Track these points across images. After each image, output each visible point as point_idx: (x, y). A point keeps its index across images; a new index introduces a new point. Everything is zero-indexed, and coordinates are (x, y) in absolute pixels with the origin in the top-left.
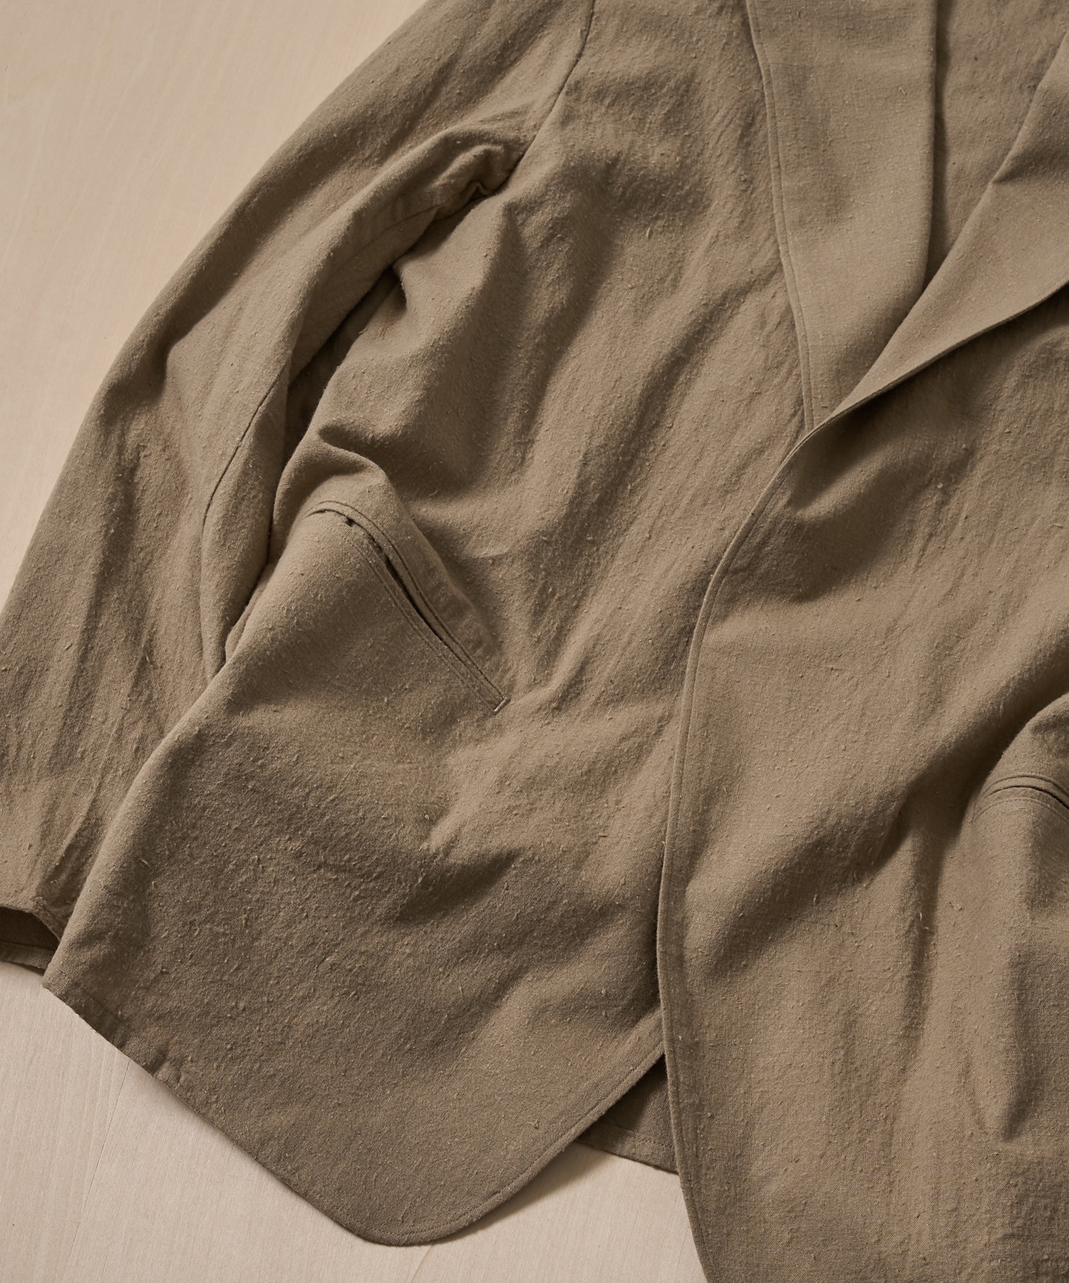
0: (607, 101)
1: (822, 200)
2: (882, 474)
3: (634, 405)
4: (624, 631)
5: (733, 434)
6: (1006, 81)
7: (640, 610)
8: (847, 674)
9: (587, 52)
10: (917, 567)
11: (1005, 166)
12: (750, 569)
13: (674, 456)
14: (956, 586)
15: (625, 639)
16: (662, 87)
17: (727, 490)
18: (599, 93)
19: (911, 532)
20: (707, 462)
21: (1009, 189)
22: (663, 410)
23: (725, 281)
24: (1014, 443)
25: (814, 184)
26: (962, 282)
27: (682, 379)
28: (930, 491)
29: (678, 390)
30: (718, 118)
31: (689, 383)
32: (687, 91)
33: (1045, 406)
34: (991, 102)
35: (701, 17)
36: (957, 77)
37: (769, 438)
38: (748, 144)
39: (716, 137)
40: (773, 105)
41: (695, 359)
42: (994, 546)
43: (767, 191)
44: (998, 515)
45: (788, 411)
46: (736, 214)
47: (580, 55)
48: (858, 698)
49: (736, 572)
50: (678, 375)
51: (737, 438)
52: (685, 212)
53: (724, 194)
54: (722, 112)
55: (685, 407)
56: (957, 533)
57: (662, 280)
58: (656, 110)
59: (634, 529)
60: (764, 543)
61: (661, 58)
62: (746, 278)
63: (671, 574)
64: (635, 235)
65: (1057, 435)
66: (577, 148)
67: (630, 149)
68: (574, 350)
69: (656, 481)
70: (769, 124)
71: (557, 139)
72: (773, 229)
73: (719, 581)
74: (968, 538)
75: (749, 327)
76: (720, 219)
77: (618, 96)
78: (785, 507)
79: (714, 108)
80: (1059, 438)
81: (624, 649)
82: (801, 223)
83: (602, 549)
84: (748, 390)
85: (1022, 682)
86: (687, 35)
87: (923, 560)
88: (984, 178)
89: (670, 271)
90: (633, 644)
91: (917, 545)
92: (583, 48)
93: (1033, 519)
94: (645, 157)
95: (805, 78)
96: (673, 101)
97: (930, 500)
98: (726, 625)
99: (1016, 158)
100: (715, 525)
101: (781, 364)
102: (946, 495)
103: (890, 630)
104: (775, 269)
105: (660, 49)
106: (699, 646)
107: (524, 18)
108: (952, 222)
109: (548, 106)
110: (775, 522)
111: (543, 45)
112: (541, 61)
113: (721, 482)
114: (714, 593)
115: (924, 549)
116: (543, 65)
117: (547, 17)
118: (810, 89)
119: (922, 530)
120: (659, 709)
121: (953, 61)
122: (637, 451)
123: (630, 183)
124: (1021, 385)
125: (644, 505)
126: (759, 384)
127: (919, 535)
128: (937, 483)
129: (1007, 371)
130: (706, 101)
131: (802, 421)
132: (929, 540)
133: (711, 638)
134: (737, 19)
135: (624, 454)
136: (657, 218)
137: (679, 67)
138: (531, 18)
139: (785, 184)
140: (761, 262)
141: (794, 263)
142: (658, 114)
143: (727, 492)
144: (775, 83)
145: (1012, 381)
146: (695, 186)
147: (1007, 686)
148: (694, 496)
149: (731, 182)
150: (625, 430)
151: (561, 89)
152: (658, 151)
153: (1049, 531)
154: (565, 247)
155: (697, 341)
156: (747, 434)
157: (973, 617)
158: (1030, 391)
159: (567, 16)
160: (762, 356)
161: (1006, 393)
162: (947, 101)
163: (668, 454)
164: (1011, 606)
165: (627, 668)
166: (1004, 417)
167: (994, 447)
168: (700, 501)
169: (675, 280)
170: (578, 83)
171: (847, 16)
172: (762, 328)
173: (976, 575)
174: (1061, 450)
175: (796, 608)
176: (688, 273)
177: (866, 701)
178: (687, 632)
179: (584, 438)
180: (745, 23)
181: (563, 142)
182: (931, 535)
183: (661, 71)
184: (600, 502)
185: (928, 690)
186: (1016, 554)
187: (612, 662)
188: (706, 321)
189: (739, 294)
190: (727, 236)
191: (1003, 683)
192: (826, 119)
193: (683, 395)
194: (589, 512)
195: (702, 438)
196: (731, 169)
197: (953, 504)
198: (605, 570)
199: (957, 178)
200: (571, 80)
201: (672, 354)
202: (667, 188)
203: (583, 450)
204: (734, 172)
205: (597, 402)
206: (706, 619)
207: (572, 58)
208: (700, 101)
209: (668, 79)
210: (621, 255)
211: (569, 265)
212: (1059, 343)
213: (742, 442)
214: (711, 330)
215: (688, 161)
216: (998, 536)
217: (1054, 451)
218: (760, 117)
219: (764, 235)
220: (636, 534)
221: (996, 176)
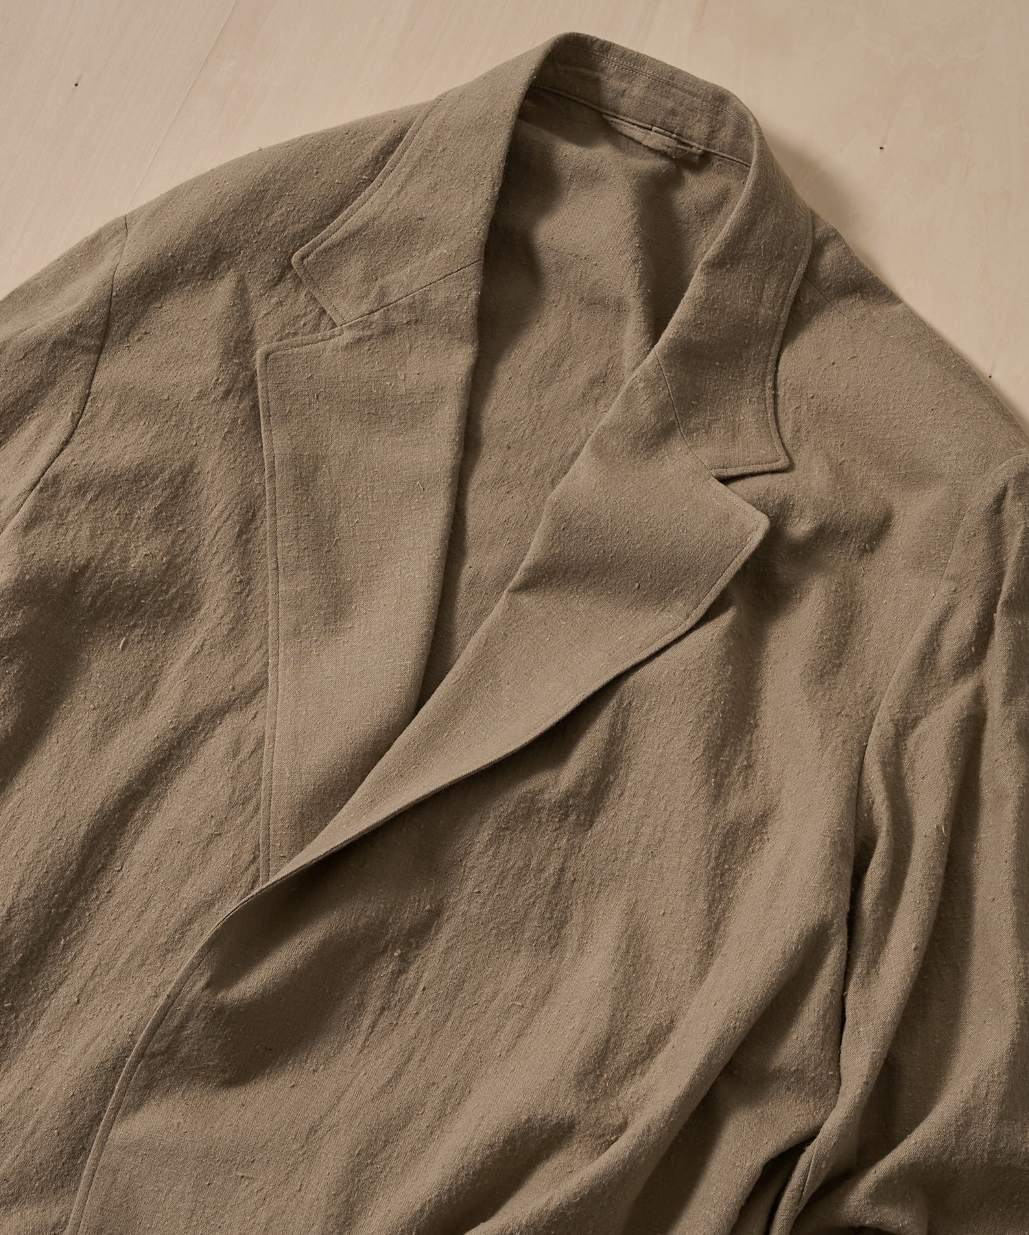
0: (89, 496)
1: (321, 607)
2: (325, 945)
3: (75, 849)
4: (29, 1117)
5: (184, 882)
6: (537, 473)
7: (50, 1093)
8: (257, 1185)
9: (77, 439)
10: (363, 1047)
11: (518, 577)
12: (170, 1051)
13: (118, 905)
14: (398, 1075)
15: (29, 1129)
16: (154, 479)
17: (169, 949)
18: (80, 487)
19: (362, 1005)
20: (152, 914)
21: (525, 599)
22: (112, 852)
23: (200, 701)
24: (484, 904)
25: (313, 589)
26: (454, 711)
27: (138, 814)
28: (386, 957)
29: (131, 828)
30: (215, 513)
31: (146, 819)
32: (184, 482)
33: (520, 864)
34: (518, 498)
35: (204, 402)
36: (485, 469)
37: (221, 889)
38: (248, 541)
39: (212, 533)
40: (273, 503)
41: (156, 791)
42: (449, 1024)
43: (264, 594)
44: (459, 987)
45: (247, 857)
46: (226, 620)
47: (67, 442)
48: (263, 1215)
49: (153, 1055)
50: (134, 810)
51: (187, 887)
52: (169, 619)
53: (216, 597)
54: (220, 507)
55: (138, 847)
56: (411, 1009)
57: (131, 699)
58: (147, 504)
59: (62, 991)
60: (182, 1026)
61: (159, 445)
62: (224, 697)
63: (92, 1049)
64: (106, 648)
65: (530, 897)
66: (36, 558)
67: (105, 553)
68: (19, 782)
69: (94, 935)
70: (268, 523)
71: (15, 548)
72: (265, 638)
73: (134, 1066)
74: (423, 1015)
75: (220, 755)
76: (209, 625)
77: (103, 490)
78: (203, 990)
79: (212, 501)
80: (531, 900)
81: (26, 1140)
82: (296, 632)
83: (22, 1016)
84: (207, 832)
85: (439, 1205)
86: (187, 421)
87: (372, 1038)
88: (500, 585)
89: (141, 688)
90: (38, 1135)
91: (367, 1022)
92: (71, 434)
93: (495, 994)
94: (125, 561)
95: (316, 469)
96: (167, 492)
97: (385, 969)
98: (140, 1115)
99: (528, 569)
100: (149, 991)
101: (249, 799)
102: (405, 962)
103: (313, 1130)
104: (258, 687)
105: (158, 436)
106: (103, 1143)
107: (11, 399)
108: (460, 635)
109: (15, 507)
110: (192, 1006)
111: (31, 428)
112: (25, 448)
113: (163, 940)
114: (128, 1079)
115: (374, 1025)
116: (27, 452)
117: (37, 399)
118: (320, 481)
119: (374, 1003)
120: (55, 1214)
121: (484, 449)
122: (76, 900)
123: (101, 591)
124: (495, 840)
125: (78, 962)
126: (221, 824)
127: (370, 1009)
128: (394, 950)
129: (481, 824)
130: (205, 492)
131: (258, 870)
132: (380, 1014)
133: (119, 1133)
134: (246, 403)
135: (57, 906)
136: (135, 626)
137: (176, 456)
138: (19, 399)
139: (282, 588)
140: (245, 677)
141: (281, 679)
142: (148, 508)
143: (168, 951)
144: (279, 476)
145: (485, 835)
146: (184, 588)
147: (422, 1211)
148: (132, 955)
149: (225, 583)
150: (62, 877)
151: (35, 485)
152: (143, 551)
153: (509, 1010)
154: (14, 669)
155: (160, 770)
156: (199, 882)
157: (408, 1115)
158: (505, 847)
159: (61, 396)
160: (228, 790)
161: (478, 848)
162: (471, 496)
163: (113, 902)
164: (455, 1098)
165: (25, 1164)
166: (474, 875)
167: (462, 908)
168: (138, 960)
169: (147, 698)
170: (55, 477)
171: (369, 399)
172: (235, 755)
173: (423, 1060)
174: (532, 916)
175: (223, 1094)
176: (162, 690)
177: (271, 1219)
178: (96, 1119)
179: (11, 889)
180: (255, 407)
181: (22, 552)
182: (383, 1009)
183: (155, 461)
184: (23, 963)
185: (335, 1211)
186: (469, 1037)
187: (10, 1156)
188: (172, 747)
189: (216, 714)
190: (213, 646)
191: (418, 1207)
192: (336, 514)
193: (138, 833)
194: (8, 975)
195: (150, 886)
196: (226, 569)
197: (411, 974)
198: (24, 1041)
199: (472, 584)
200: (49, 474)
201: (128, 788)
202: (148, 594)
203: (8, 904)
204: (229, 572)
205: (32, 847)
206: (116, 1110)
207: (56, 446)
208: (198, 493)
209: (162, 470)
210: (87, 670)
211: (17, 689)
212: (542, 791)
213: (191, 893)
214: (179, 757)
215: (179, 560)
216: (455, 1013)
217: (526, 915)
218: (261, 513)
219: (256, 644)
220: (64, 996)
221: (511, 585)
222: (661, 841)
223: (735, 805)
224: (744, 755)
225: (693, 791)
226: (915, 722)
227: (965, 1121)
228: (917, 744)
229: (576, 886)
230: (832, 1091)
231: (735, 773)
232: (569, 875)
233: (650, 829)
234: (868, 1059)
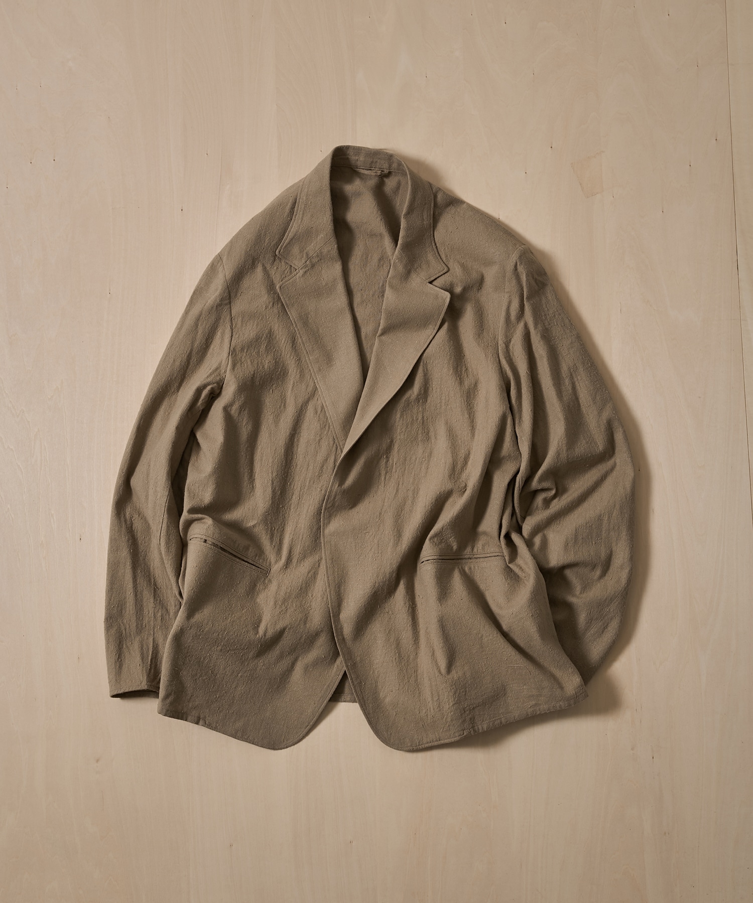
0: (245, 351)
1: (324, 360)
2: (365, 463)
3: (283, 457)
4: (300, 535)
5: (316, 455)
6: (373, 296)
7: (303, 525)
8: (371, 533)
9: (234, 334)
10: (384, 485)
11: (379, 332)
12: (333, 505)
13: (300, 468)
14: (397, 491)
15: (301, 538)
16: (262, 338)
17: (320, 476)
18: (242, 349)
19: (380, 474)
20: (311, 468)
21: (383, 338)
22: (293, 453)
23: (300, 401)
24: (404, 435)
25: (320, 356)
27: (295, 440)
28: (382, 459)
29: (295, 445)
30: (283, 342)
31: (298, 440)
32: (270, 336)
33: (411, 420)
34: (370, 306)
35: (268, 309)
36: (357, 300)
37: (328, 454)
38: (295, 347)
39: (284, 348)
40: (299, 333)
41: (298, 432)
42: (406, 471)
43: (306, 361)
44: (405, 460)
45: (332, 443)
46: (298, 373)
47: (232, 336)
48: (376, 541)
49: (329, 508)
50: (294, 439)
51: (318, 457)
52: (281, 378)
53: (292, 367)
54: (284, 340)
55: (299, 450)
56: (394, 470)
57: (280, 407)
58: (262, 347)
59: (294, 497)
60: (335, 498)
61: (259, 327)
62: (306, 397)
63: (309, 511)
64: (267, 394)
65: (417, 428)
66: (240, 377)
67: (257, 367)
68: (259, 442)
69: (297, 478)
70: (300, 340)
71: (233, 377)
72: (311, 374)
73: (324, 512)
74: (398, 471)
75: (312, 415)
76: (293, 376)
77: (249, 347)
78: (338, 487)
79: (281, 338)
81: (301, 541)
82: (320, 370)
83: (286, 508)
84: (317, 439)
85: (423, 523)
86: (265, 317)
87: (386, 482)
88: (375, 335)
89: (282, 402)
90: (304, 538)
91: (383, 478)
92: (232, 333)
93: (416, 459)
94: (263, 367)
95: (307, 318)
96: (266, 341)
97: (383, 462)
98: (330, 524)
99: (382, 330)
100: (319, 490)
101: (325, 425)
102: (387, 458)
103: (380, 514)
104: (315, 389)
105: (257, 325)
106: (324, 535)
107: (210, 328)
108: (368, 355)
109: (227, 363)
110: (336, 493)
111: (219, 335)
112: (220, 341)
113: (317, 474)
114: (324, 517)
115: (385, 478)
116: (221, 342)
117: (217, 325)
118: (310, 321)
119: (383, 472)
120: (317, 557)
121: (354, 293)
122: (288, 471)
123: (261, 379)
124: (402, 416)
125: (295, 487)
126: (320, 435)
127: (383, 474)
128: (384, 456)
129: (396, 412)
130: (277, 336)
131: (337, 445)
132: (386, 475)
133: (327, 531)
134: (280, 305)
135: (284, 474)
136: (273, 385)
137: (265, 329)
138: (212, 327)
139: (311, 358)
140: (310, 389)
141: (321, 386)
142: (263, 348)
143: (320, 477)
144: (298, 325)
145: (398, 415)
146: (282, 368)
147: (419, 526)
148: (310, 481)
149: (293, 362)
150: (282, 466)
151: (229, 354)
152: (267, 362)
153: (422, 462)
154: (246, 412)
155: (297, 425)
156: (321, 454)
157: (405, 501)
158: (405, 417)
159: (224, 322)
160: (319, 425)
161: (398, 420)
162: (356, 310)
163: (298, 467)
164: (416, 492)
165: (304, 547)
166: (399, 427)
167: (399, 437)
168: (312, 481)
169: (285, 405)
170: (234, 349)
171: (315, 290)
172: (316, 414)
173: (403, 484)
175: (350, 511)
176: (288, 401)
177: (378, 541)
178: (319, 528)
179: (270, 475)
180: (283, 305)
181: (235, 377)
182: (386, 473)
183: (260, 333)
184: (281, 494)
185: (395, 534)
186: (413, 473)
187: (299, 547)
188: (298, 417)
189: (306, 403)
190: (297, 382)
191: (418, 526)
192: (318, 330)
193: (297, 445)
194: (278, 498)
195: (307, 460)
196: (292, 358)
197: (391, 461)
198: (289, 514)
199: (366, 337)
200: (232, 349)
201: (290, 434)
202: (273, 374)
203: (271, 479)
204: (293, 358)
205: (271, 460)
206: (324, 526)
207: (230, 339)
208: (276, 337)
209: (263, 335)
210: (265, 403)
211: (249, 417)
212: (410, 397)
213: (320, 458)
214: (301, 419)
215: (277, 360)
216: (407, 467)
217: (417, 434)
218: (297, 337)
219: (309, 377)
220: (295, 499)
221: (378, 335)
222: (448, 401)
223: (467, 383)
224: (464, 367)
225: (454, 383)
226: (510, 341)
227: (558, 454)
228: (513, 347)
229: (428, 420)
230: (519, 457)
231: (463, 373)
232: (425, 418)
233: (444, 398)
234: (527, 446)
